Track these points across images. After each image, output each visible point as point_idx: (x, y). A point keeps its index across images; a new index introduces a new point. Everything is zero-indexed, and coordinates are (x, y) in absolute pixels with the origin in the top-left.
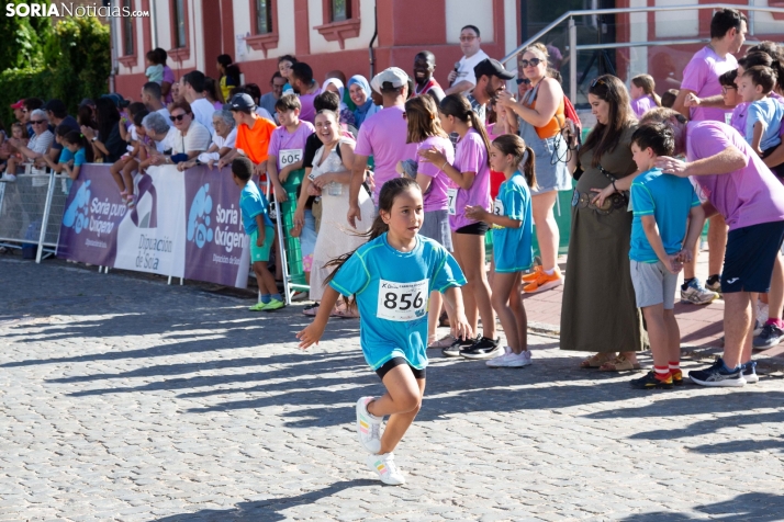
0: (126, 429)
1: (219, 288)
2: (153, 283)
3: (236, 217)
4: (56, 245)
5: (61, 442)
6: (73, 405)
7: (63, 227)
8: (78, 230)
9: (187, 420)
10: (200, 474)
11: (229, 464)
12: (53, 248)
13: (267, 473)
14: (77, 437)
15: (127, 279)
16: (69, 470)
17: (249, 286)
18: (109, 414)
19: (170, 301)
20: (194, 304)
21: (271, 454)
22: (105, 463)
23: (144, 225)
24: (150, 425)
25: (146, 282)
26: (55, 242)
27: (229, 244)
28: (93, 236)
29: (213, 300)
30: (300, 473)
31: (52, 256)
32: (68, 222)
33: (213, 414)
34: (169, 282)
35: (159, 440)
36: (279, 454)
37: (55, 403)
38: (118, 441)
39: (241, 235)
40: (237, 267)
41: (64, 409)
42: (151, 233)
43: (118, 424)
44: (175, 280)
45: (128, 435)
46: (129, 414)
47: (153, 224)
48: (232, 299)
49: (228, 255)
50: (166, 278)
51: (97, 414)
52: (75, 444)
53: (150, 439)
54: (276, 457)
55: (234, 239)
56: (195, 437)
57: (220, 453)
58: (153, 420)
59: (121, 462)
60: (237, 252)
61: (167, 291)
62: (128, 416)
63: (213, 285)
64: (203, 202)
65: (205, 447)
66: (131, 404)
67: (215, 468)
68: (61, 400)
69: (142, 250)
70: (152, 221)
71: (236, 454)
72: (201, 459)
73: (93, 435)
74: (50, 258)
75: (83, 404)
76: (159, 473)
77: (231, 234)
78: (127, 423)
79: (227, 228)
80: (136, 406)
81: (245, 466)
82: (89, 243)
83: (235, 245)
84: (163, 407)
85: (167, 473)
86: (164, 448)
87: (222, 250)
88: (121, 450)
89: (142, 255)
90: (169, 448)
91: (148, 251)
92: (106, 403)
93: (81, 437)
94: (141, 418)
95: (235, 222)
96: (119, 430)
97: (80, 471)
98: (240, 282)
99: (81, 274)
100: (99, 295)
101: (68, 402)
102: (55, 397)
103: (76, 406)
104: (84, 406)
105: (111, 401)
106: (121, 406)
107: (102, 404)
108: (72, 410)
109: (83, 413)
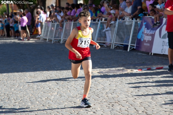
4: (135, 45)
6: (141, 101)
7: (137, 39)
8: (142, 40)
12: (134, 46)
14: (143, 113)
15: (160, 57)
18: (154, 105)
26: (134, 44)
31: (134, 49)
32: (139, 38)
37: (135, 101)
41: (138, 103)
51: (150, 105)
68: (137, 99)
74: (133, 50)
75: (145, 101)
92: (153, 101)
93: (145, 113)
99: (144, 55)
100: (150, 63)
101: (140, 100)
102: (135, 99)
103: (142, 102)
104: (145, 102)
105: (155, 101)
106: (158, 103)
107: (152, 102)
108: (141, 103)
109: (145, 104)
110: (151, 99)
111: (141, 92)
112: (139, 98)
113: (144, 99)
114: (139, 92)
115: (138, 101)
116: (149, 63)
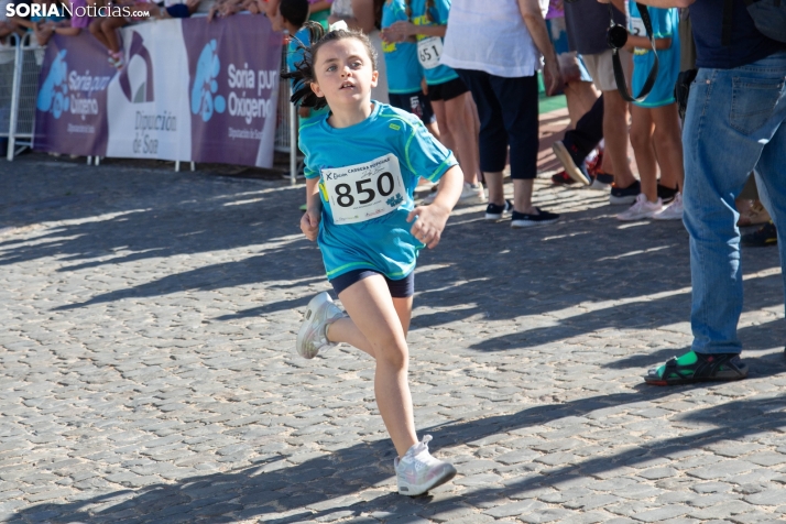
0: (143, 348)
1: (240, 170)
2: (157, 171)
3: (252, 79)
4: (32, 136)
5: (64, 370)
6: (73, 325)
7: (38, 112)
8: (57, 114)
9: (216, 331)
10: (239, 393)
11: (273, 378)
12: (28, 140)
13: (321, 384)
14: (83, 362)
15: (124, 170)
16: (78, 401)
17: (276, 163)
18: (119, 333)
19: (181, 192)
20: (211, 192)
21: (324, 362)
22: (120, 390)
23: (139, 100)
24: (171, 340)
25: (149, 171)
26: (30, 132)
27: (249, 114)
28: (76, 119)
29: (234, 186)
30: (362, 381)
31: (28, 150)
32: (45, 106)
33: (247, 321)
34: (177, 168)
35: (184, 357)
36: (333, 360)
37: (51, 325)
38: (134, 362)
39: (262, 102)
40: (258, 142)
41: (62, 331)
42: (147, 108)
43: (132, 342)
44: (185, 165)
45: (146, 355)
46: (144, 331)
47: (150, 98)
48: (259, 181)
49: (248, 127)
50: (173, 164)
51: (104, 334)
52: (82, 370)
53: (172, 357)
54: (330, 364)
55: (253, 108)
56: (228, 350)
57: (261, 366)
58: (174, 334)
59: (141, 387)
60: (258, 123)
61: (176, 179)
62: (143, 332)
63: (232, 167)
64: (210, 65)
65: (241, 360)
66: (146, 318)
67: (256, 384)
68: (58, 321)
69: (140, 131)
70: (148, 93)
71: (281, 365)
72: (239, 375)
73: (103, 358)
74: (25, 153)
75: (87, 323)
76: (187, 396)
77: (248, 101)
78: (142, 341)
79: (244, 94)
80: (151, 320)
81: (293, 378)
82: (72, 128)
83: (255, 114)
84: (185, 318)
85: (198, 394)
86: (191, 366)
87: (239, 122)
88: (138, 372)
89: (141, 138)
90: (198, 366)
91: (147, 132)
92: (114, 319)
93: (88, 362)
94: (159, 334)
95: (252, 86)
96: (133, 349)
97: (91, 402)
98: (263, 160)
99: (66, 169)
100: (91, 192)
101: (67, 323)
102: (51, 319)
103: (78, 327)
104: (88, 326)
105: (120, 317)
106: (133, 321)
107: (109, 321)
108: (72, 332)
109: (87, 334)
110: (105, 314)
111: (69, 294)
112: (65, 315)
113: (83, 317)
114: (64, 294)
115: (61, 327)
116: (86, 193)
